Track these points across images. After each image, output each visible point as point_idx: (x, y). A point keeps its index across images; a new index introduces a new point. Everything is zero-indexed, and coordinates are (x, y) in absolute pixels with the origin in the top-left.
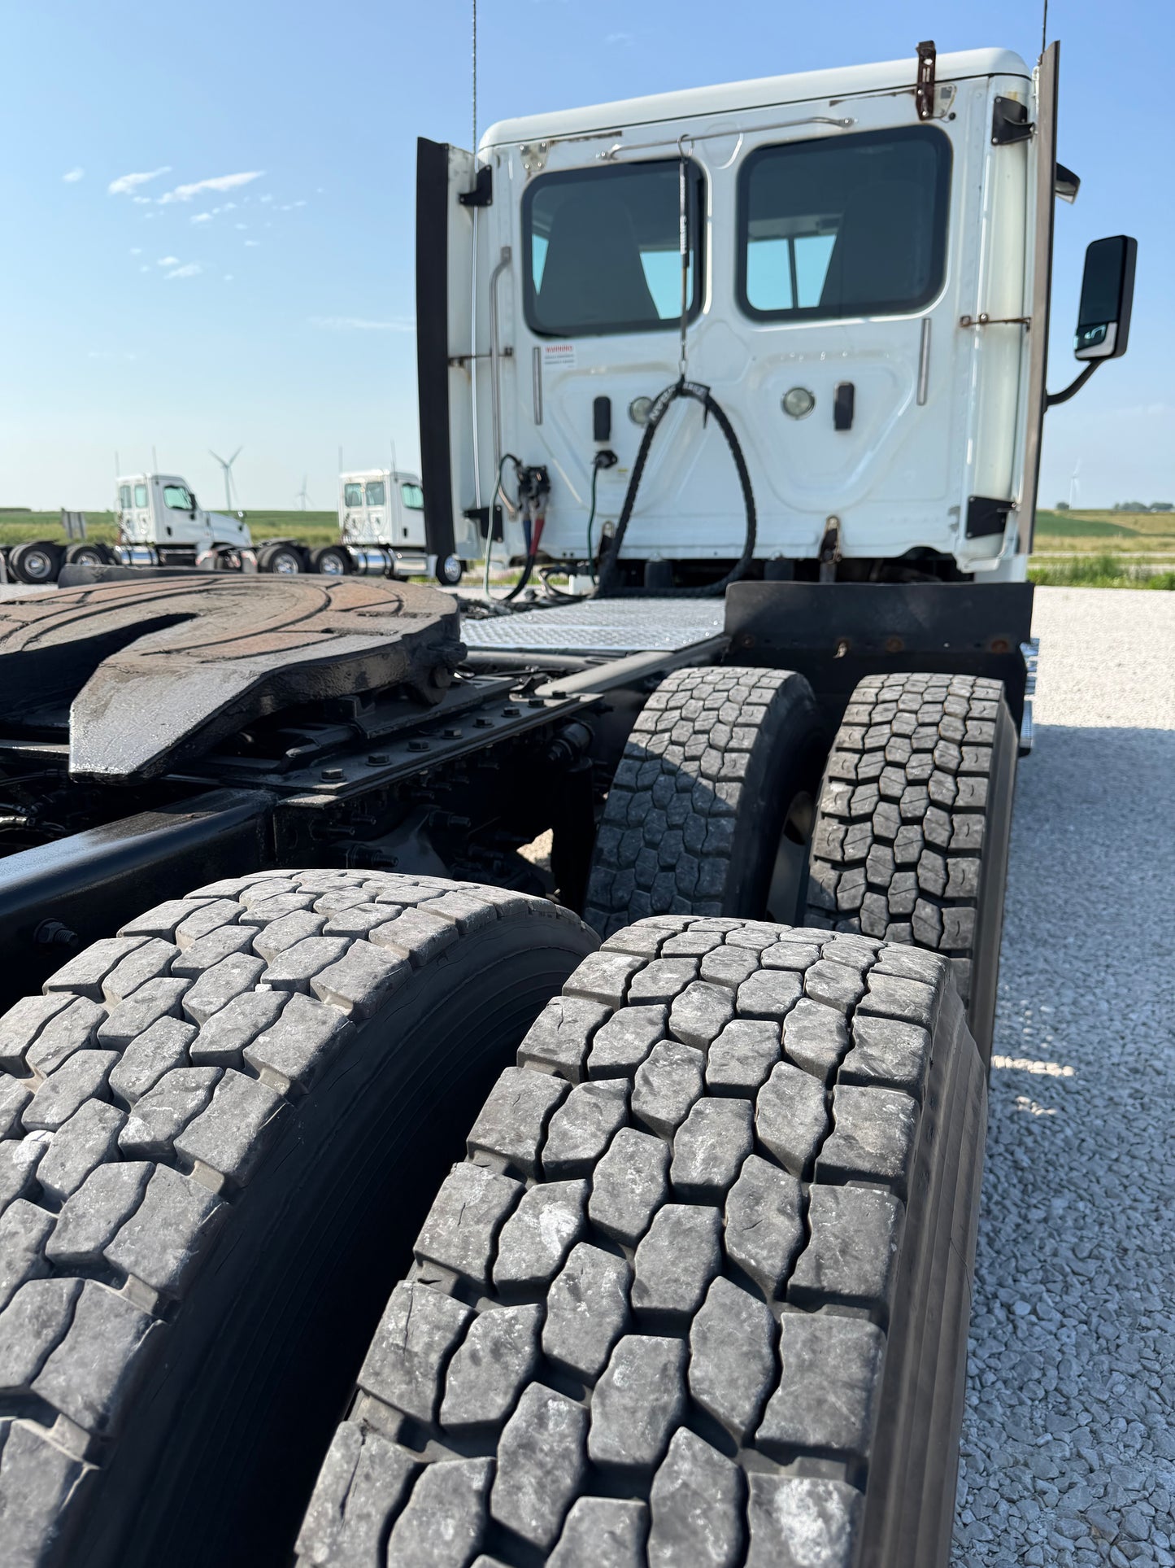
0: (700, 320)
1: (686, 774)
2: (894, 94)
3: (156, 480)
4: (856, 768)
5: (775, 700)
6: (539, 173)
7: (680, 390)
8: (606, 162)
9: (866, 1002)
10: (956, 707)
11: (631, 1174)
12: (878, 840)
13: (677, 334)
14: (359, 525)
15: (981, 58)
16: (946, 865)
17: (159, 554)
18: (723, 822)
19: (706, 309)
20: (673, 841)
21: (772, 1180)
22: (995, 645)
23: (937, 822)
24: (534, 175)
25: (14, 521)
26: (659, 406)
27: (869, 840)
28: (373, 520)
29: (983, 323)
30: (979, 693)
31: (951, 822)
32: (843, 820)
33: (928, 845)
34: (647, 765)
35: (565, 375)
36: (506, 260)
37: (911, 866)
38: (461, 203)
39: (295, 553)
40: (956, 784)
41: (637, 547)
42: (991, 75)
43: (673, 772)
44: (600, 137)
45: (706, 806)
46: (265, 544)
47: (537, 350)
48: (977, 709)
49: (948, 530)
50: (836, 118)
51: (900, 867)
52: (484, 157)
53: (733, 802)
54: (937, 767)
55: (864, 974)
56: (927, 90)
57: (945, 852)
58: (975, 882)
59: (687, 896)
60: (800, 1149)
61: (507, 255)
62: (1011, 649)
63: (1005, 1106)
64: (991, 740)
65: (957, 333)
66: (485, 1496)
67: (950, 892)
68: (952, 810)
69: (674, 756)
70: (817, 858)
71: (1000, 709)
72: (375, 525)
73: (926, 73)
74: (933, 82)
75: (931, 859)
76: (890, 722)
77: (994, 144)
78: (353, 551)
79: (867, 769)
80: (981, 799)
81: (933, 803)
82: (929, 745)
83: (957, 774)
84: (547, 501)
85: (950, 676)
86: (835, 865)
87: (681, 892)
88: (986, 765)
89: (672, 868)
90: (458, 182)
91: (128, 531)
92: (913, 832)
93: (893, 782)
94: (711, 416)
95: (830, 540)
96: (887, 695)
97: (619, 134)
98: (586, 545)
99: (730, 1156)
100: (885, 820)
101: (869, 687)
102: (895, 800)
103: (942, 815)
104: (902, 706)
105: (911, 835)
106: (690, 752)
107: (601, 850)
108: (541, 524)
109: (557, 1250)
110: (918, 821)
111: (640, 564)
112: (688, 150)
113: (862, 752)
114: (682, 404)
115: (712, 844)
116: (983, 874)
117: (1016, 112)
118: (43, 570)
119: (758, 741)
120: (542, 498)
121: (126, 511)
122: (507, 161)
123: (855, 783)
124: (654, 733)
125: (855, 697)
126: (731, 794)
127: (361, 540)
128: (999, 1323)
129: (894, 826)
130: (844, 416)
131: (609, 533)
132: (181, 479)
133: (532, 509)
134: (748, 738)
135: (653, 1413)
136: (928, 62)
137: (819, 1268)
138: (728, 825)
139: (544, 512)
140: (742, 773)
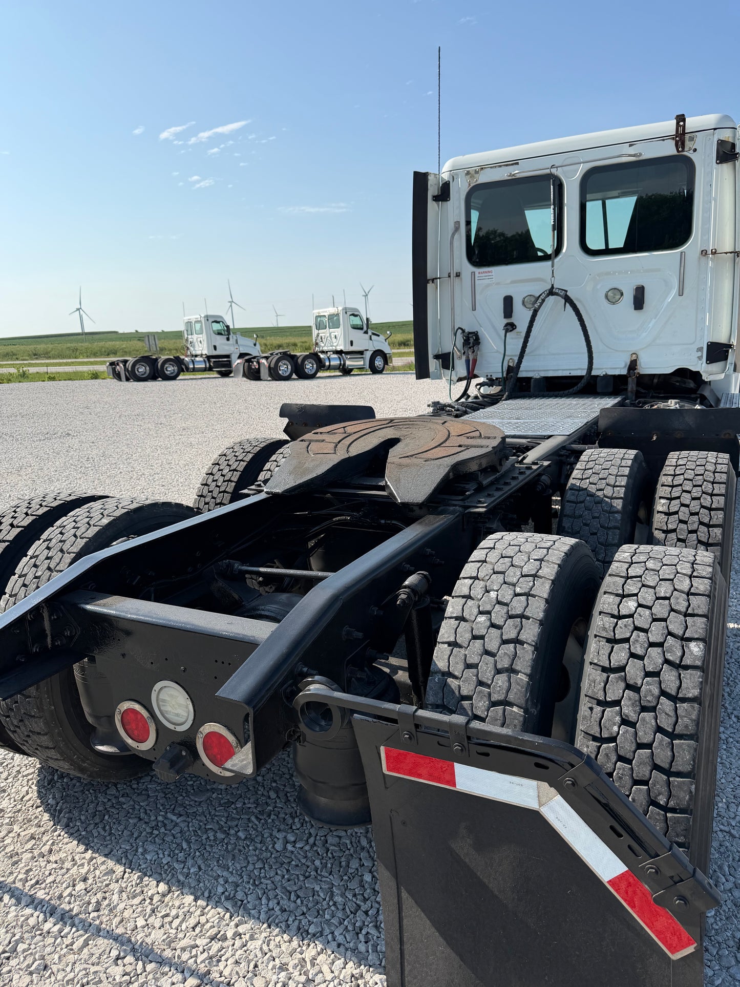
0: (560, 256)
1: (598, 496)
2: (663, 140)
3: (207, 318)
4: (670, 493)
5: (632, 464)
6: (474, 184)
7: (551, 292)
8: (510, 178)
9: (696, 562)
10: (711, 467)
11: (647, 595)
12: (681, 521)
13: (549, 263)
14: (324, 340)
15: (709, 119)
16: (709, 531)
17: (209, 362)
18: (616, 515)
19: (564, 250)
20: (595, 523)
21: (681, 595)
22: (725, 434)
23: (705, 514)
24: (472, 185)
25: (111, 340)
26: (540, 300)
27: (677, 522)
28: (333, 336)
29: (712, 253)
30: (720, 461)
31: (710, 514)
32: (666, 514)
33: (701, 523)
34: (581, 493)
35: (488, 286)
36: (457, 229)
37: (695, 532)
38: (434, 200)
39: (289, 359)
40: (712, 499)
41: (526, 371)
42: (715, 129)
43: (592, 495)
44: (507, 165)
45: (608, 509)
46: (272, 354)
47: (473, 273)
48: (719, 468)
49: (697, 359)
50: (633, 153)
51: (690, 532)
52: (445, 176)
53: (619, 507)
54: (703, 493)
55: (694, 556)
56: (681, 137)
57: (708, 526)
58: (720, 537)
59: (602, 544)
60: (686, 590)
61: (457, 226)
62: (732, 436)
63: (734, 644)
64: (725, 481)
65: (699, 258)
66: (629, 649)
67: (711, 541)
68: (710, 509)
69: (592, 489)
70: (656, 529)
71: (729, 469)
72: (334, 340)
73: (680, 129)
74: (684, 133)
75: (703, 529)
76: (683, 474)
77: (717, 163)
78: (322, 356)
79: (675, 494)
80: (722, 505)
81: (703, 507)
82: (700, 483)
83: (712, 495)
84: (478, 349)
85: (707, 452)
86: (664, 532)
87: (599, 543)
88: (723, 492)
89: (595, 534)
90: (432, 190)
91: (192, 349)
92: (695, 518)
93: (686, 499)
94: (567, 304)
95: (633, 365)
96: (681, 462)
97: (517, 164)
98: (501, 371)
99: (670, 592)
100: (684, 513)
101: (673, 457)
102: (687, 506)
103: (707, 511)
104: (688, 467)
105: (694, 519)
106: (598, 487)
107: (564, 527)
108: (475, 361)
109: (634, 609)
110: (697, 514)
111: (528, 379)
112: (554, 171)
113: (673, 486)
114: (552, 298)
115: (612, 524)
116: (723, 534)
117: (729, 147)
118: (145, 373)
119: (628, 483)
120: (475, 348)
121: (190, 337)
122: (457, 178)
123: (671, 499)
124: (582, 479)
125: (667, 463)
126: (618, 504)
127: (325, 349)
128: (734, 723)
129: (687, 516)
130: (639, 301)
131: (511, 364)
132: (221, 317)
133: (470, 353)
134: (623, 481)
135: (662, 634)
136: (682, 123)
137: (693, 610)
138: (618, 516)
139: (477, 356)
140: (622, 496)
